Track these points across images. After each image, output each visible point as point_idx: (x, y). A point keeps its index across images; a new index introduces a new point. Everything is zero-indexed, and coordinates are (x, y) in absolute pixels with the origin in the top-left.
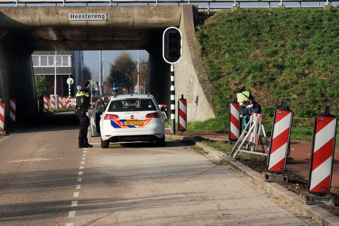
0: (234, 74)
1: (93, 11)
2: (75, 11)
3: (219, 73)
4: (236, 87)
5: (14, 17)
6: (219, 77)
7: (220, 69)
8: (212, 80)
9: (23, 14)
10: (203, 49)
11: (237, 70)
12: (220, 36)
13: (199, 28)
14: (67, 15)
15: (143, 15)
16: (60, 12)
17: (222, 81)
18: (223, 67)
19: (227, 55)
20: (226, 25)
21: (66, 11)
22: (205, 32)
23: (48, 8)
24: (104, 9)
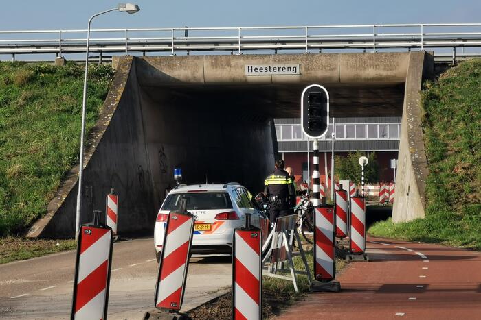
0: (465, 153)
1: (280, 61)
2: (254, 61)
3: (443, 151)
4: (464, 171)
5: (167, 72)
6: (442, 158)
7: (446, 145)
8: (432, 162)
9: (180, 67)
10: (427, 116)
11: (471, 147)
12: (457, 97)
13: (428, 85)
14: (242, 67)
15: (353, 67)
16: (233, 63)
17: (447, 163)
18: (451, 143)
19: (461, 125)
20: (469, 81)
21: (242, 61)
22: (437, 91)
23: (216, 58)
24: (295, 58)
